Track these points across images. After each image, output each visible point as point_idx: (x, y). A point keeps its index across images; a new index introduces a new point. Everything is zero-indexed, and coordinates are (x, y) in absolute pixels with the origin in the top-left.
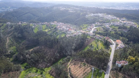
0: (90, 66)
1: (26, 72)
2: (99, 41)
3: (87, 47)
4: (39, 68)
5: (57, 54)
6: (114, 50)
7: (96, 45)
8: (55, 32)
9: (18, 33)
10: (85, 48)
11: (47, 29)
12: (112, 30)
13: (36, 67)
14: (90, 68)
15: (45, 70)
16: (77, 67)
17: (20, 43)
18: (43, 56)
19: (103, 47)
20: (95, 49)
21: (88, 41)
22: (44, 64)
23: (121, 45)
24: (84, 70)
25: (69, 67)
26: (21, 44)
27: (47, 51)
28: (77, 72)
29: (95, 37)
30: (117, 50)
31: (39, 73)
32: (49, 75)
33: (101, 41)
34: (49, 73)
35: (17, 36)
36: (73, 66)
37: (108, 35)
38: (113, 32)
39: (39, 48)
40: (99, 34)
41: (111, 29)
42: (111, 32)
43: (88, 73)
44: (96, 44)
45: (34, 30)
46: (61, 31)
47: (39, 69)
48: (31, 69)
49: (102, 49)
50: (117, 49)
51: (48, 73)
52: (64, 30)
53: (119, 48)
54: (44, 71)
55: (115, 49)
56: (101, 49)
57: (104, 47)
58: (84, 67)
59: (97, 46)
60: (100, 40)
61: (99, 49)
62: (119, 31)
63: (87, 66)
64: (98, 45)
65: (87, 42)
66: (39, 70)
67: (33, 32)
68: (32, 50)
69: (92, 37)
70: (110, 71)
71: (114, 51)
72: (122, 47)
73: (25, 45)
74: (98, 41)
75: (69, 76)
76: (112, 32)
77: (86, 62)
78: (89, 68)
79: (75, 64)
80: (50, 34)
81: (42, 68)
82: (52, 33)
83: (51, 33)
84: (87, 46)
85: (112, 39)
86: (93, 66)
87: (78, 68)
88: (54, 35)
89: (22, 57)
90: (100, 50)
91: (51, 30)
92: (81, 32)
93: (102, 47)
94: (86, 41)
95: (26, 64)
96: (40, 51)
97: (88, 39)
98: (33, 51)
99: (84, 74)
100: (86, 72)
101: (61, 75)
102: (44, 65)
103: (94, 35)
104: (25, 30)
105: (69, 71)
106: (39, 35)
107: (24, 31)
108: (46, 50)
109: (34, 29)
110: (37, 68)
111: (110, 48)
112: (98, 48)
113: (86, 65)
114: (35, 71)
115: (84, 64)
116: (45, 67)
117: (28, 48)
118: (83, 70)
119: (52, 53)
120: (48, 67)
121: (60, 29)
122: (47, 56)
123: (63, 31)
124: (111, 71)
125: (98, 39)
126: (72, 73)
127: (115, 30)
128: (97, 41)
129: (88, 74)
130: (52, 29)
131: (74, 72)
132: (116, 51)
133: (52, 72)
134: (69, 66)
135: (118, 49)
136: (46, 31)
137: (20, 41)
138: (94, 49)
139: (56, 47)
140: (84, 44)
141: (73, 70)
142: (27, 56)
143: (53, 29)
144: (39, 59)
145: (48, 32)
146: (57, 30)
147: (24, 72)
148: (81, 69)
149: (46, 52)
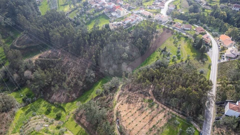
0: (164, 109)
1: (27, 113)
2: (183, 39)
3: (156, 53)
4: (52, 104)
5: (89, 71)
6: (217, 63)
7: (176, 49)
8: (85, 13)
9: (6, 15)
10: (150, 55)
11: (67, 4)
12: (207, 5)
13: (47, 101)
14: (163, 114)
15: (66, 108)
16: (134, 109)
17: (13, 38)
18: (59, 75)
19: (192, 54)
20: (173, 60)
21: (156, 36)
22: (64, 94)
23: (231, 51)
24: (151, 120)
25: (115, 108)
26: (15, 43)
27: (68, 62)
28: (135, 123)
29: (174, 28)
30: (224, 63)
31: (53, 114)
32: (75, 122)
33: (186, 38)
34: (75, 117)
35: (3, 24)
36: (126, 106)
37: (199, 21)
38: (209, 11)
39: (52, 54)
40: (181, 17)
41: (205, 3)
42: (204, 9)
43: (159, 128)
44: (176, 46)
45: (39, 8)
46: (98, 11)
47: (55, 105)
48: (36, 103)
49: (188, 59)
50: (222, 61)
51: (71, 116)
52: (103, 9)
53: (227, 57)
54: (65, 111)
55: (219, 60)
56: (186, 61)
57: (193, 56)
58: (150, 111)
59: (178, 52)
60: (183, 36)
61: (182, 61)
62: (222, 8)
63: (158, 107)
64: (179, 49)
65: (155, 42)
66: (53, 107)
67: (38, 12)
68: (37, 57)
69: (166, 26)
70: (211, 127)
71: (216, 68)
72: (233, 56)
73: (23, 44)
74: (179, 38)
75: (117, 132)
76: (206, 10)
77: (154, 95)
78: (161, 116)
79: (129, 102)
80: (75, 18)
81: (60, 102)
82: (78, 16)
83: (76, 16)
84: (154, 52)
85: (209, 31)
86: (170, 108)
87: (137, 112)
88: (82, 21)
89: (16, 76)
90: (184, 62)
91: (75, 9)
92: (142, 15)
93: (188, 57)
94: (153, 37)
95: (26, 90)
96: (52, 63)
97: (157, 32)
98: (40, 62)
99: (151, 130)
100: (154, 126)
101: (99, 128)
102: (62, 96)
103: (171, 23)
104: (19, 8)
105: (117, 119)
106: (51, 22)
107: (19, 13)
108: (65, 61)
109: (39, 5)
110: (49, 102)
111: (207, 59)
112: (179, 57)
113: (155, 106)
114: (45, 109)
115: (149, 101)
116: (66, 102)
117: (30, 51)
118: (148, 118)
119: (79, 68)
120: (72, 101)
121: (96, 6)
122: (69, 74)
123: (102, 12)
124: (213, 126)
125: (180, 33)
126: (124, 124)
127: (213, 5)
128: (177, 40)
129: (159, 131)
130: (78, 4)
131: (129, 121)
132: (221, 67)
133: (81, 117)
134: (116, 104)
135: (226, 60)
136: (66, 9)
137: (12, 34)
138: (171, 60)
139: (87, 55)
140: (149, 46)
141: (126, 118)
142: (27, 73)
143: (81, 7)
144: (53, 83)
145: (70, 13)
146: (88, 9)
147: (22, 112)
148: (144, 115)
149: (66, 64)
